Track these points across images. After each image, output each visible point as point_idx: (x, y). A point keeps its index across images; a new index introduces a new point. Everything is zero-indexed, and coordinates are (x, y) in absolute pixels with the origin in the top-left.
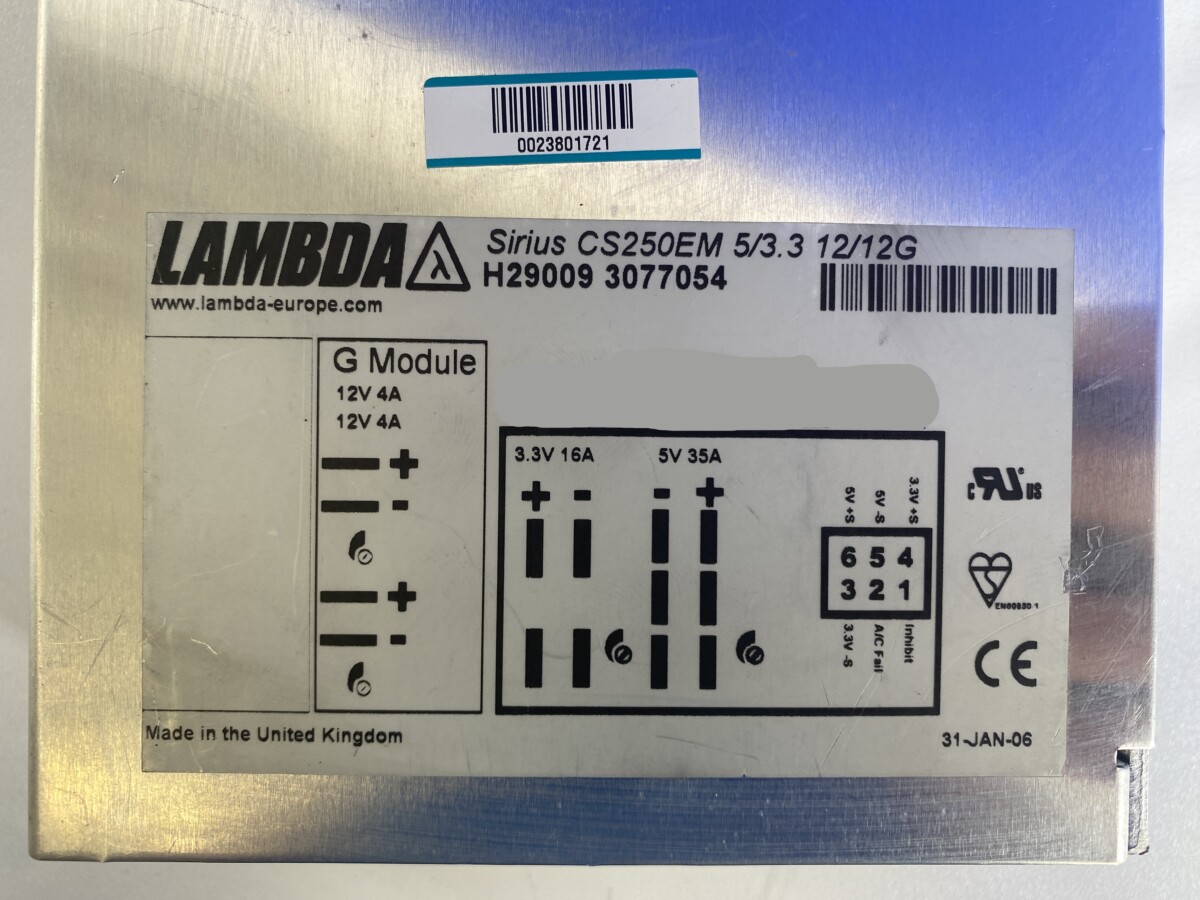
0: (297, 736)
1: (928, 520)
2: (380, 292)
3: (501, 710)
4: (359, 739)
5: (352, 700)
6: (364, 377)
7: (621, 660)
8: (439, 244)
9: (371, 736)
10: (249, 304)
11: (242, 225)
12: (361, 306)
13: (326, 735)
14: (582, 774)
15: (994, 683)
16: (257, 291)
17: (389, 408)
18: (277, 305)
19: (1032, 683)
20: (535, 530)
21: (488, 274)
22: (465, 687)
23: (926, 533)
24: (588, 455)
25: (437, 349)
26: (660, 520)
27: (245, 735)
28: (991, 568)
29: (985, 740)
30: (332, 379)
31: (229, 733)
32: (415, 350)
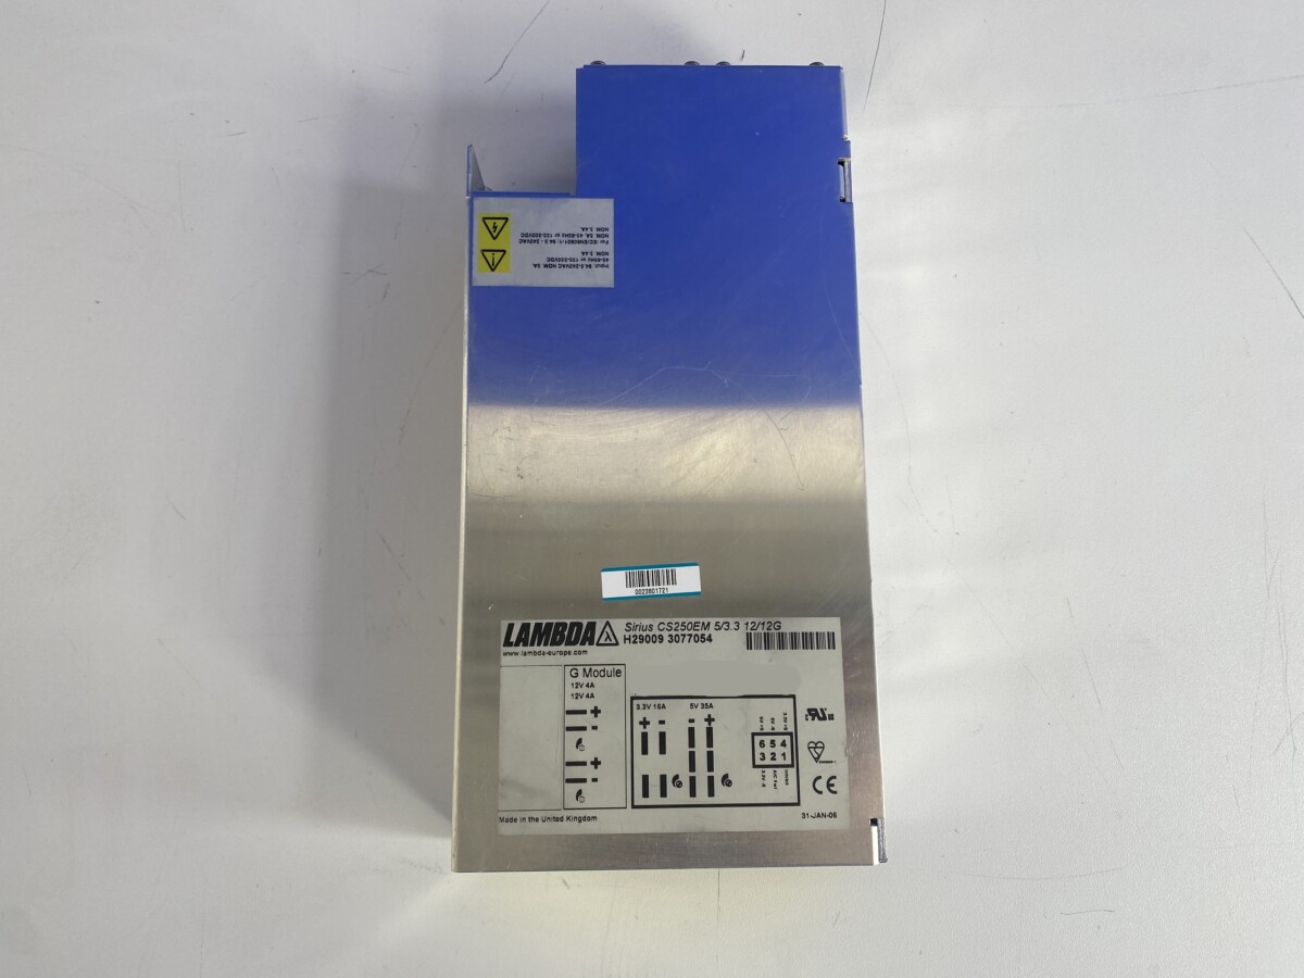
0: (557, 819)
1: (791, 729)
2: (587, 647)
3: (634, 807)
4: (580, 820)
5: (578, 805)
6: (581, 679)
7: (678, 786)
8: (608, 629)
9: (585, 819)
10: (539, 653)
11: (536, 624)
12: (580, 653)
13: (568, 818)
14: (665, 831)
15: (821, 793)
16: (542, 648)
17: (590, 691)
18: (549, 653)
19: (835, 792)
20: (645, 736)
21: (625, 639)
22: (620, 798)
23: (791, 734)
24: (664, 707)
25: (607, 668)
26: (691, 731)
27: (537, 820)
28: (816, 747)
29: (819, 816)
30: (570, 680)
31: (531, 819)
32: (599, 668)
